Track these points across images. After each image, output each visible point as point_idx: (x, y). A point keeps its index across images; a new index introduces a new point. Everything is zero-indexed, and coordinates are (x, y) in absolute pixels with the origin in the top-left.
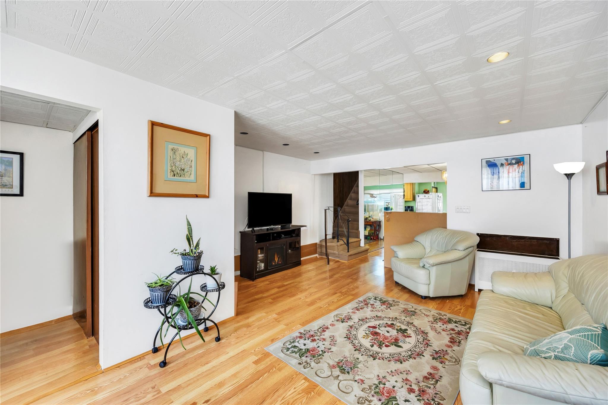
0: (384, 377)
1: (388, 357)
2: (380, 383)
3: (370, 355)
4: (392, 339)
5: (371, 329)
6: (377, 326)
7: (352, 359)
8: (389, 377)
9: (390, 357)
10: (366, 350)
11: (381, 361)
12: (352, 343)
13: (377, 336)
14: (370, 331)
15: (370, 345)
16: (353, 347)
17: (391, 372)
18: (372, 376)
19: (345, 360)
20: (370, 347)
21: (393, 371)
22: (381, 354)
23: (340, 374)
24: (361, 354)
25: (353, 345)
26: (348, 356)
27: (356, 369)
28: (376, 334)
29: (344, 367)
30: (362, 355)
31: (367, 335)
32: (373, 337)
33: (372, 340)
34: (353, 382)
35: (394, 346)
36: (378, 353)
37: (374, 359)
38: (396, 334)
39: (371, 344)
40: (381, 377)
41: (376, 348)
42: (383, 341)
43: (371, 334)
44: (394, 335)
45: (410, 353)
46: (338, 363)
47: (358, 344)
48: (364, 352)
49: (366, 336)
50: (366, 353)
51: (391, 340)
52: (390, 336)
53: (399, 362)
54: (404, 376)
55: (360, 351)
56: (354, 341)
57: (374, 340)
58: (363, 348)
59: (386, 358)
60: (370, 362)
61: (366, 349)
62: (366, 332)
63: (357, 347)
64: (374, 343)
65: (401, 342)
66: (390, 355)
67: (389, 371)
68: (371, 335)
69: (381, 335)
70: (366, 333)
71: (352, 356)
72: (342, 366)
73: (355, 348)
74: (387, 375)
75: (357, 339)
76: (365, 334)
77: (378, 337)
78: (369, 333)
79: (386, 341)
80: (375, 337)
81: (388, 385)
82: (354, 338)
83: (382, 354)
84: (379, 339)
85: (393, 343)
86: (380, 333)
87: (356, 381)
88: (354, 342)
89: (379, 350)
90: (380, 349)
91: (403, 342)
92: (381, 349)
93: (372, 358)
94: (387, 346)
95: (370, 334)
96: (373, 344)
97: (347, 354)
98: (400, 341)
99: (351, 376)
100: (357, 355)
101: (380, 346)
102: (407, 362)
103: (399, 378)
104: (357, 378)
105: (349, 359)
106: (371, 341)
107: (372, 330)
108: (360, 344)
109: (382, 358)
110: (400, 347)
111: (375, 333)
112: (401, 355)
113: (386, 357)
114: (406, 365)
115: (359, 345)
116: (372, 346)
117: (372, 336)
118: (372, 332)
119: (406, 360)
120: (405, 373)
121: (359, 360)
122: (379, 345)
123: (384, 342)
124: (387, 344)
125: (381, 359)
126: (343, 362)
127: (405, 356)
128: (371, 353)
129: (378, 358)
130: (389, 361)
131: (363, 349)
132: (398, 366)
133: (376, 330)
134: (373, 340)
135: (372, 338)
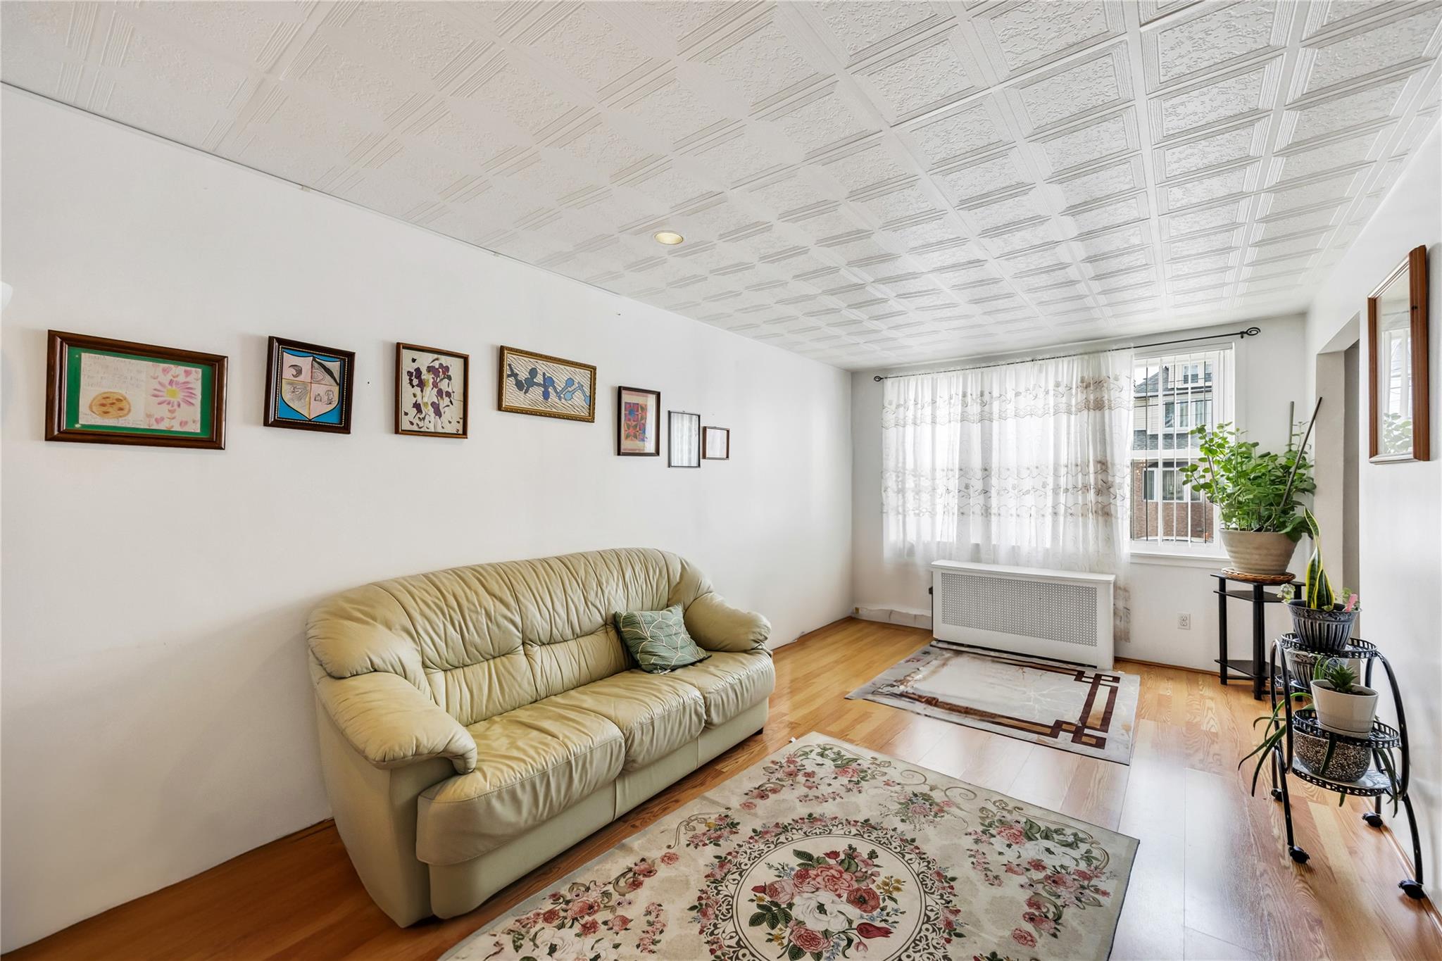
0: (849, 790)
1: (837, 826)
2: (858, 782)
3: (876, 829)
4: (814, 879)
5: (878, 924)
6: (856, 940)
7: (916, 821)
8: (842, 792)
9: (831, 828)
10: (887, 842)
11: (851, 819)
12: (929, 862)
13: (858, 890)
14: (882, 909)
15: (877, 857)
16: (922, 851)
17: (834, 799)
18: (873, 792)
19: (931, 817)
20: (879, 851)
21: (830, 800)
22: (852, 834)
23: (929, 792)
24: (899, 831)
25: (924, 854)
26: (926, 826)
27: (903, 801)
28: (861, 896)
29: (927, 803)
30: (895, 830)
31: (891, 893)
32: (871, 886)
33: (872, 875)
34: (902, 782)
35: (815, 856)
36: (860, 835)
37: (867, 821)
38: (796, 900)
39: (876, 861)
40: (855, 790)
41: (863, 848)
42: (841, 872)
43: (878, 899)
44: (806, 895)
45: (782, 839)
46: (942, 811)
47: (911, 859)
48: (892, 837)
49: (892, 887)
50: (886, 834)
51: (817, 876)
52: (818, 889)
53: (814, 816)
54: (812, 793)
55: (902, 840)
56: (924, 869)
57: (866, 872)
58: (896, 848)
59: (842, 823)
60: (875, 814)
61: (886, 845)
62: (895, 906)
63: (912, 850)
64: (867, 865)
65: (792, 869)
66: (831, 830)
67: (838, 799)
68: (878, 892)
69: (845, 896)
70: (895, 901)
71: (917, 825)
72: (931, 805)
73: (917, 848)
74: (843, 793)
75: (918, 875)
76: (895, 895)
77: (856, 886)
78: (884, 900)
79: (832, 871)
80: (863, 886)
81: (844, 780)
82: (926, 879)
83: (850, 832)
84: (852, 878)
85: (815, 864)
86: (849, 901)
87: (899, 784)
88: (922, 865)
89: (856, 843)
90: (854, 846)
91: (786, 868)
92: (850, 847)
93: (872, 822)
94: (834, 854)
95: (881, 897)
96: (870, 862)
97: (930, 831)
98: (793, 873)
99: (909, 790)
100: (906, 829)
101: (852, 853)
102: (796, 818)
103: (824, 790)
104: (898, 788)
105: (923, 820)
106: (876, 869)
107: (872, 919)
108: (906, 859)
109: (849, 823)
110: (799, 854)
111: (865, 902)
112: (805, 833)
113: (840, 826)
114: (803, 811)
115: (908, 857)
116: (873, 855)
117: (873, 887)
118: (874, 908)
119: (797, 822)
120: (810, 797)
121: (899, 818)
122: (854, 859)
123: (840, 868)
124: (832, 862)
125: (852, 823)
126: (932, 813)
127: (797, 830)
128: (875, 834)
129: (859, 824)
130: (836, 818)
131: (894, 844)
132: (817, 810)
133: (862, 917)
134: (869, 872)
135: (874, 881)
